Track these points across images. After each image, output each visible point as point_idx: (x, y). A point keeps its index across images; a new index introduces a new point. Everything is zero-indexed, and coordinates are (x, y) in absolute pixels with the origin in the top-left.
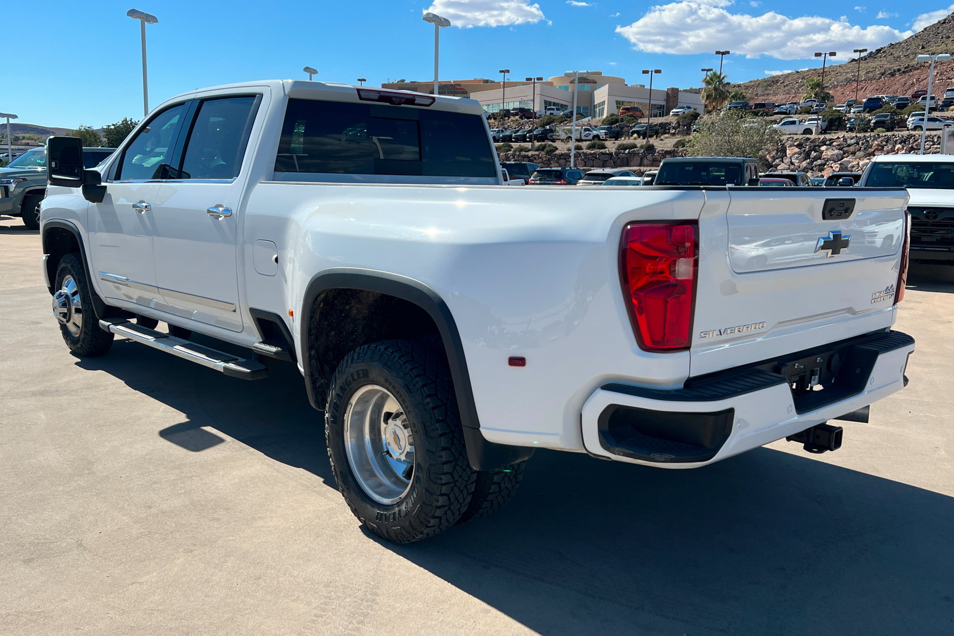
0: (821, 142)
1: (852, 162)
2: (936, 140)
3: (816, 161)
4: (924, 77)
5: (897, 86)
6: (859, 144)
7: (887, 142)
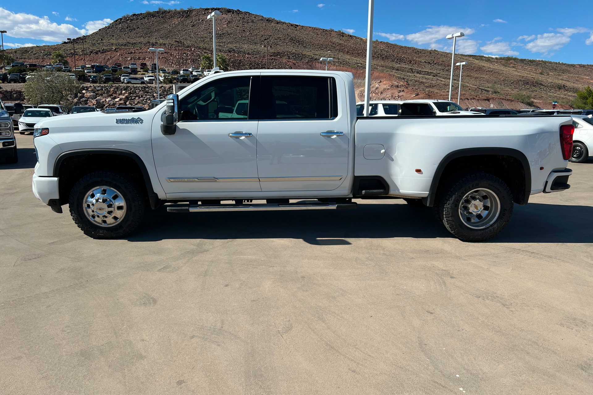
0: (81, 88)
1: (102, 99)
2: (140, 89)
3: (82, 98)
4: (114, 56)
5: (100, 60)
6: (103, 90)
7: (117, 89)
